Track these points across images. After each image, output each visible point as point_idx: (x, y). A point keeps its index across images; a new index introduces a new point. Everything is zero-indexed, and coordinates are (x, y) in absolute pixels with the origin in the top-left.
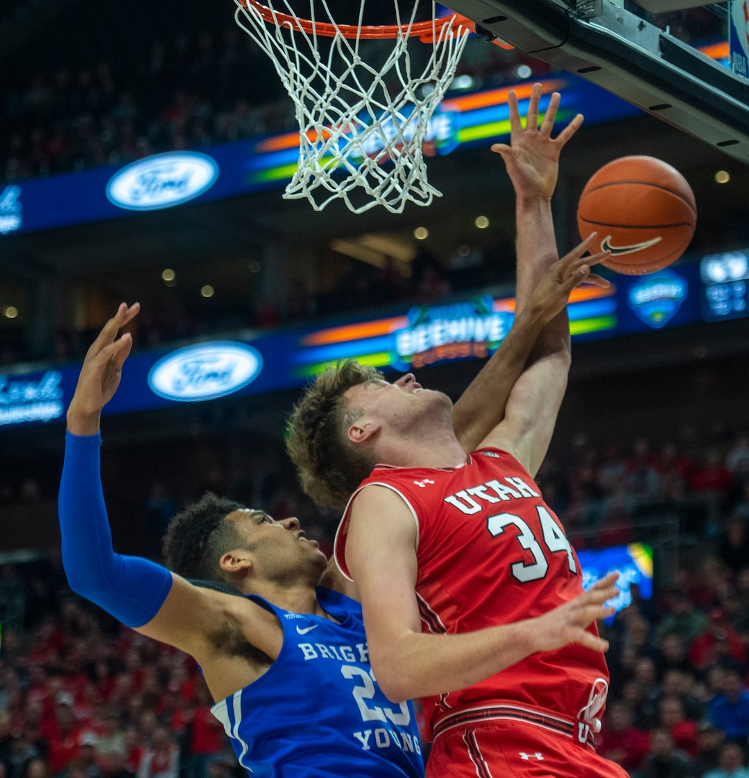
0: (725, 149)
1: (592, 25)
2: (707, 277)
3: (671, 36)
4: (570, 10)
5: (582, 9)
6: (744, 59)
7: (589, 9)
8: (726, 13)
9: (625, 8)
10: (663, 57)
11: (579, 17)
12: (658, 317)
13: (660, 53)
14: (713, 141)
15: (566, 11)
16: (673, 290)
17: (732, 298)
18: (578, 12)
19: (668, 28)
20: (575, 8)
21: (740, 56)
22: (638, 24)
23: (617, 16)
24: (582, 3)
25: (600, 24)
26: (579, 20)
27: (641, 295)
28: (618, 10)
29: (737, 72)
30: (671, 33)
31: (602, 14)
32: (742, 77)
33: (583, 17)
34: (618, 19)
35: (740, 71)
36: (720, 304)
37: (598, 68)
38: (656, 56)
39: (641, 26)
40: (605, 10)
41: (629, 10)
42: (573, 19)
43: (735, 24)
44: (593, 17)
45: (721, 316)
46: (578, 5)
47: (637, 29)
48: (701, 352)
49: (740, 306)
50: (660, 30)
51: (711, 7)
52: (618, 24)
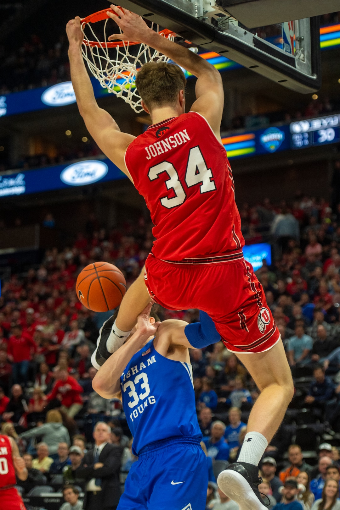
0: (281, 84)
1: (225, 33)
2: (293, 131)
3: (258, 37)
4: (215, 27)
5: (220, 27)
6: (289, 45)
7: (223, 27)
8: (281, 27)
9: (238, 26)
10: (255, 46)
11: (219, 30)
12: (273, 148)
13: (253, 44)
14: (277, 80)
15: (214, 28)
16: (279, 136)
17: (303, 139)
18: (219, 28)
19: (257, 33)
20: (217, 26)
21: (287, 44)
22: (244, 32)
23: (235, 29)
24: (220, 24)
25: (228, 33)
26: (219, 31)
27: (265, 139)
28: (235, 27)
29: (286, 51)
30: (258, 36)
31: (228, 28)
32: (288, 53)
33: (220, 30)
34: (236, 31)
35: (287, 51)
36: (298, 142)
37: (227, 51)
38: (252, 46)
39: (245, 33)
40: (230, 27)
41: (240, 27)
42: (216, 31)
43: (285, 31)
44: (225, 30)
45: (299, 147)
46: (218, 25)
47: (244, 35)
48: (291, 162)
49: (307, 142)
50: (254, 35)
51: (275, 25)
52: (235, 32)
